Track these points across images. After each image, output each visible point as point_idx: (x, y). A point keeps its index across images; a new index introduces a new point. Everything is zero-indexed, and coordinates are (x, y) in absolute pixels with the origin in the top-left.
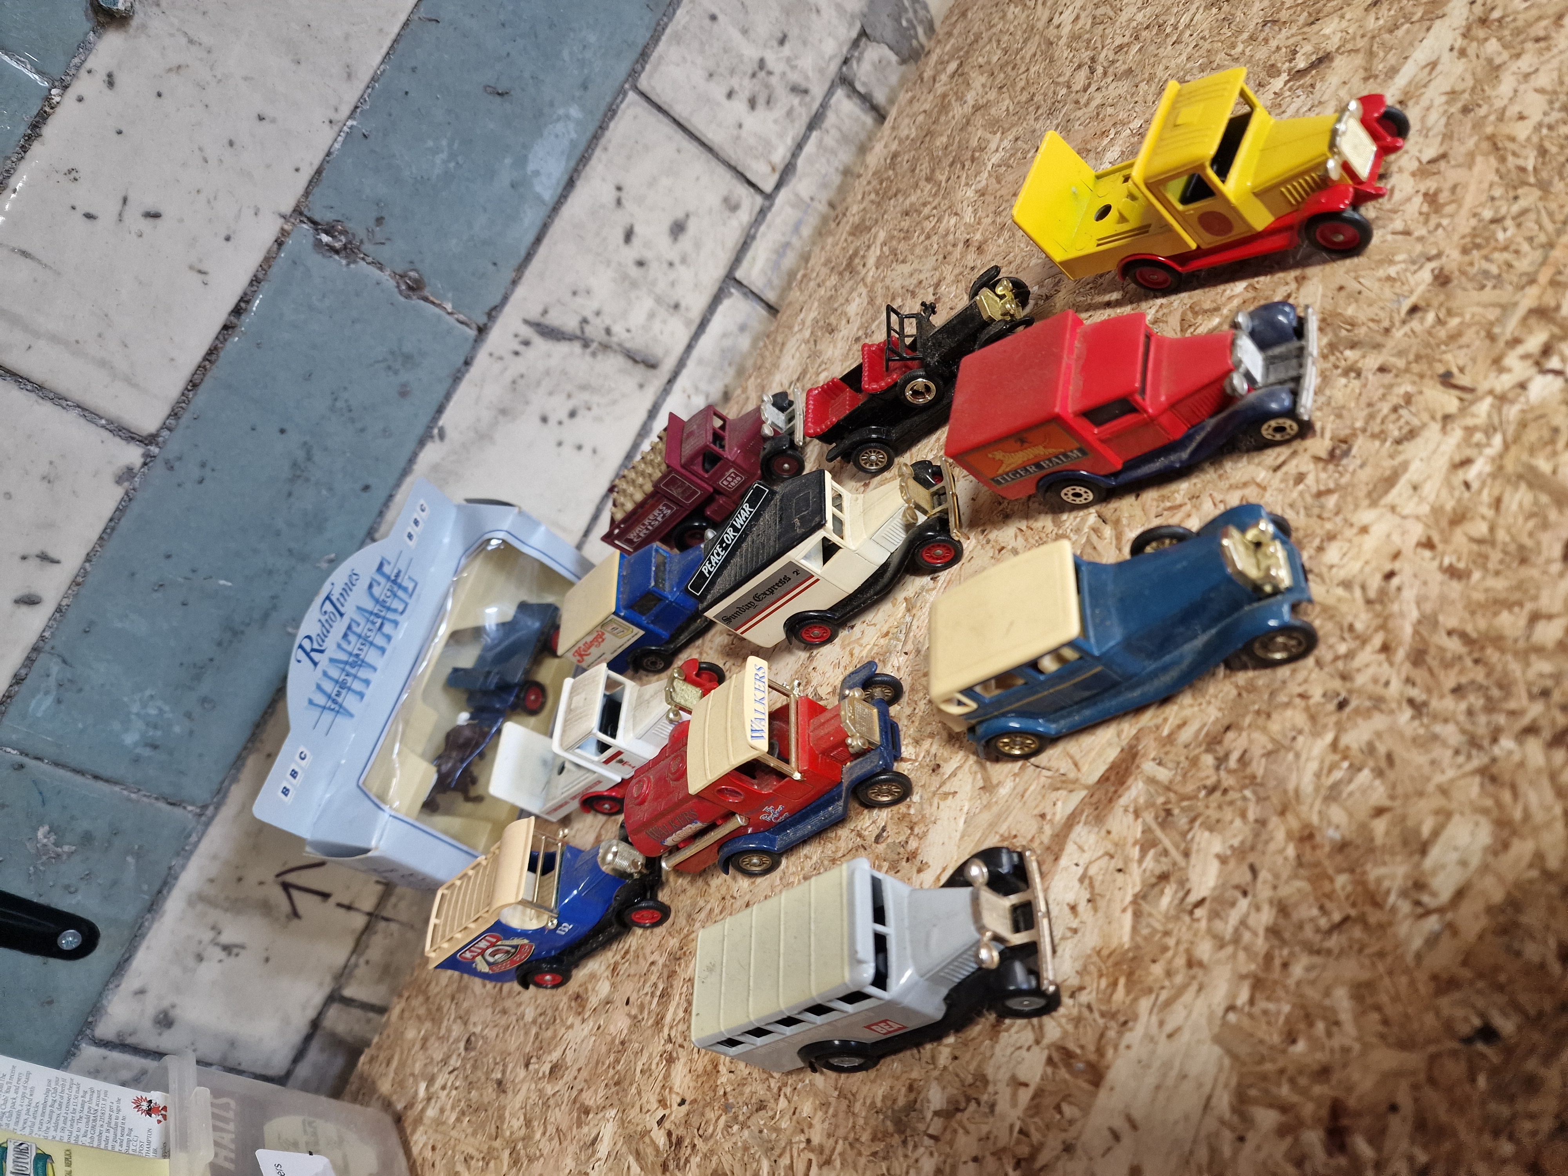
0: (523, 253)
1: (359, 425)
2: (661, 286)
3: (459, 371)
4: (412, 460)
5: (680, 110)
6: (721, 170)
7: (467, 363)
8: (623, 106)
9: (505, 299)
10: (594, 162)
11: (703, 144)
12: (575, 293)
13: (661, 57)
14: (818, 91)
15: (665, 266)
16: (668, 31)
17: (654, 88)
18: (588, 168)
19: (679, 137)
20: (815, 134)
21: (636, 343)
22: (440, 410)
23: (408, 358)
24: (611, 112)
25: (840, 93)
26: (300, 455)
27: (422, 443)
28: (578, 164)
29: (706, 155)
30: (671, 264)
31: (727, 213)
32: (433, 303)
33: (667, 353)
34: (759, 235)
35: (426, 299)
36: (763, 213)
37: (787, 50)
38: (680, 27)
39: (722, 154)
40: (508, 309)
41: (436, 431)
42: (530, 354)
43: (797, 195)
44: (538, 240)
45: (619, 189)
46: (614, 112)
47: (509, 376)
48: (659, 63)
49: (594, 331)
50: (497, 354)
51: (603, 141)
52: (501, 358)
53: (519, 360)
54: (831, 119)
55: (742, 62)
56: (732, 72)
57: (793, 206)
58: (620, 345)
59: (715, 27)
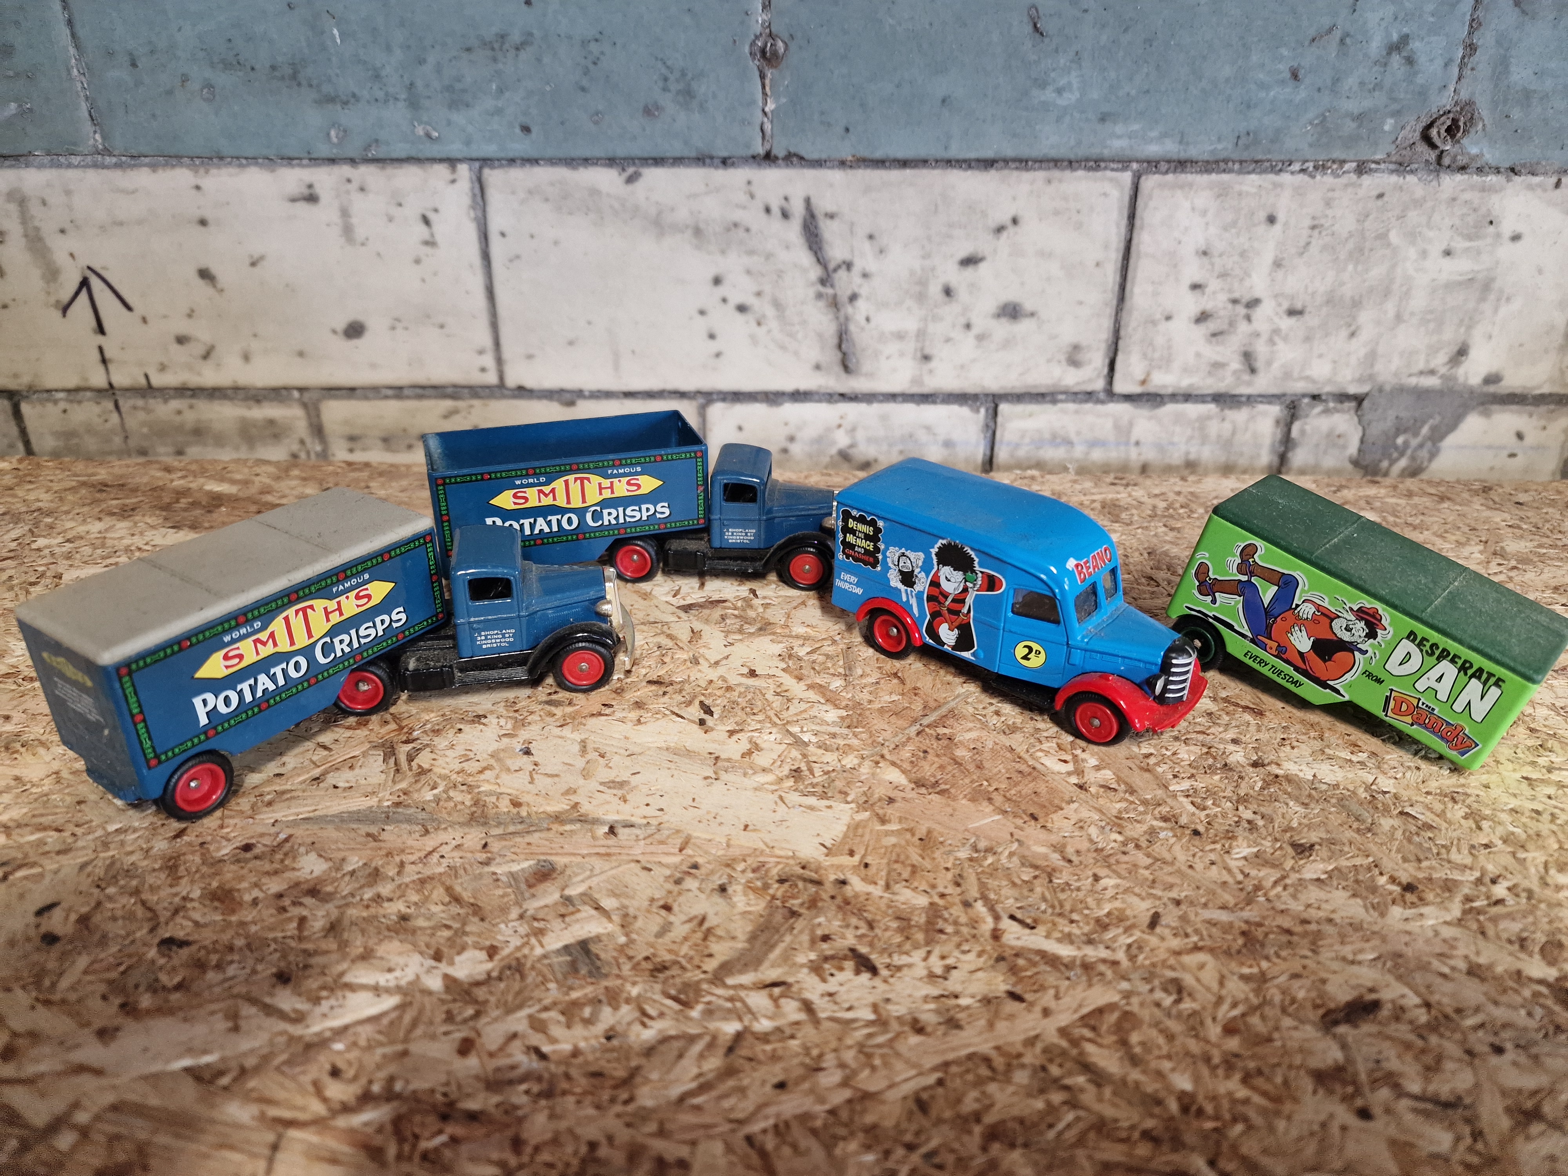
0: (878, 154)
1: (585, 82)
2: (937, 329)
3: (712, 158)
4: (587, 161)
5: (1144, 240)
6: (1107, 323)
7: (725, 162)
8: (1109, 173)
9: (819, 163)
10: (1027, 176)
11: (1123, 287)
12: (871, 237)
13: (1191, 185)
14: (1262, 384)
15: (963, 321)
16: (1225, 177)
17: (1150, 197)
18: (1015, 173)
19: (1114, 257)
20: (1212, 407)
21: (861, 335)
22: (658, 161)
23: (688, 94)
24: (1095, 163)
25: (1275, 410)
26: (516, 37)
27: (611, 161)
28: (1014, 160)
29: (1111, 297)
30: (968, 326)
31: (1063, 358)
32: (764, 87)
33: (870, 375)
34: (1060, 406)
35: (762, 77)
36: (1089, 396)
37: (1286, 323)
38: (1237, 188)
39: (1124, 315)
40: (810, 174)
41: (631, 170)
42: (776, 223)
43: (1131, 424)
44: (904, 164)
45: (1015, 221)
46: (1097, 168)
47: (738, 215)
48: (1181, 187)
49: (844, 282)
50: (754, 188)
51: (1056, 174)
52: (752, 196)
53: (762, 215)
54: (1240, 416)
55: (1242, 280)
56: (1223, 275)
57: (1117, 427)
58: (847, 319)
59: (1262, 228)
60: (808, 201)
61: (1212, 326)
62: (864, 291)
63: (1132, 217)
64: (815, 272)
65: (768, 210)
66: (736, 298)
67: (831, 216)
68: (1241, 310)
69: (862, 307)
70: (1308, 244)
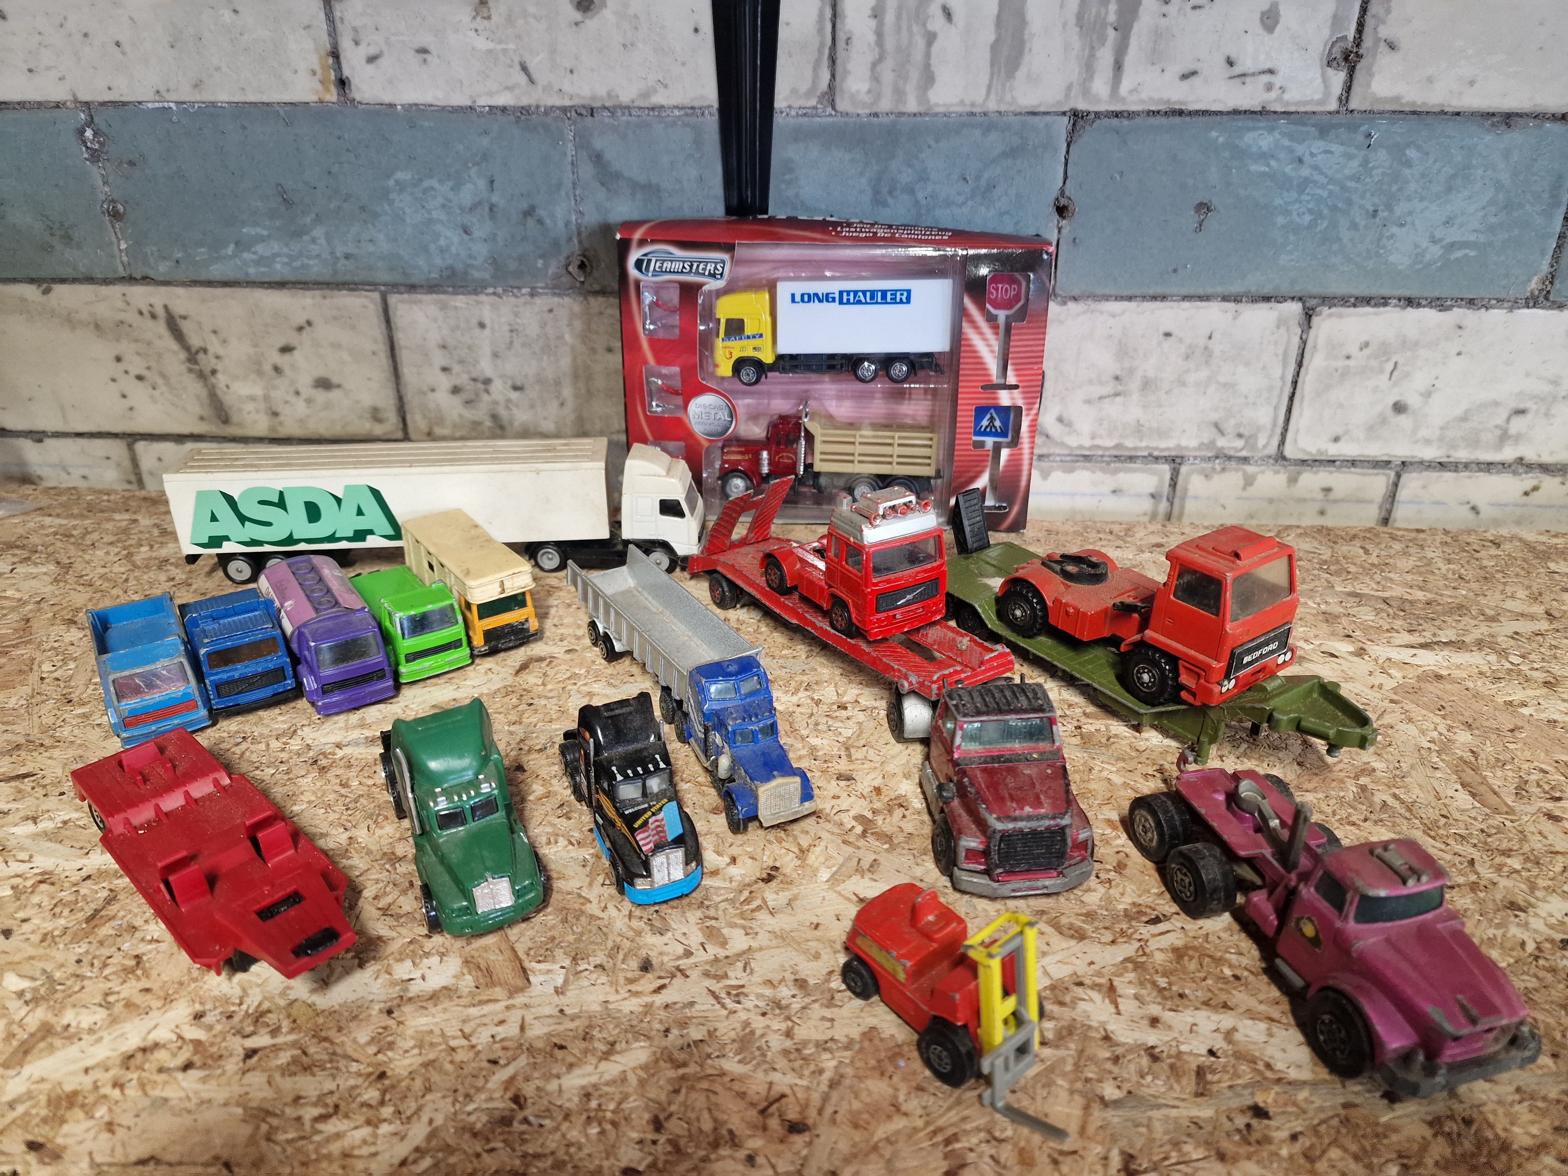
0: (204, 278)
2: (277, 395)
3: (95, 279)
4: (14, 280)
5: (401, 338)
6: (392, 393)
7: (104, 282)
8: (362, 293)
9: (166, 283)
11: (395, 369)
12: (215, 332)
13: (420, 301)
15: (293, 389)
16: (442, 297)
17: (396, 309)
18: (300, 292)
21: (228, 399)
22: (60, 281)
23: (67, 238)
24: (351, 286)
27: (29, 281)
28: (296, 283)
29: (390, 376)
30: (297, 393)
31: (368, 416)
32: (116, 233)
33: (241, 424)
35: (113, 227)
36: (393, 439)
38: (452, 304)
40: (163, 289)
41: (45, 286)
42: (150, 323)
44: (226, 284)
45: (309, 323)
46: (357, 289)
48: (415, 302)
49: (205, 362)
50: (128, 299)
51: (327, 292)
52: (128, 303)
53: (138, 317)
55: (475, 365)
56: (461, 362)
58: (214, 387)
59: (477, 331)
60: (166, 307)
61: (465, 396)
62: (219, 367)
63: (388, 321)
64: (183, 355)
65: (141, 313)
66: (134, 371)
67: (184, 318)
68: (481, 386)
69: (221, 379)
70: (511, 342)
